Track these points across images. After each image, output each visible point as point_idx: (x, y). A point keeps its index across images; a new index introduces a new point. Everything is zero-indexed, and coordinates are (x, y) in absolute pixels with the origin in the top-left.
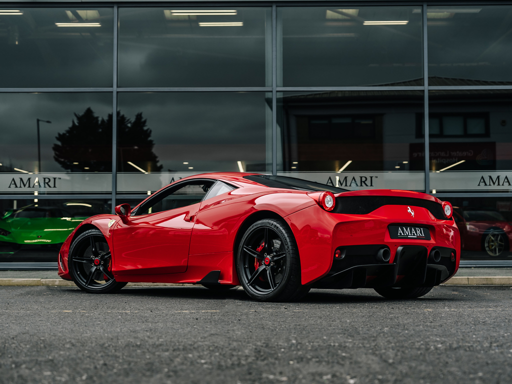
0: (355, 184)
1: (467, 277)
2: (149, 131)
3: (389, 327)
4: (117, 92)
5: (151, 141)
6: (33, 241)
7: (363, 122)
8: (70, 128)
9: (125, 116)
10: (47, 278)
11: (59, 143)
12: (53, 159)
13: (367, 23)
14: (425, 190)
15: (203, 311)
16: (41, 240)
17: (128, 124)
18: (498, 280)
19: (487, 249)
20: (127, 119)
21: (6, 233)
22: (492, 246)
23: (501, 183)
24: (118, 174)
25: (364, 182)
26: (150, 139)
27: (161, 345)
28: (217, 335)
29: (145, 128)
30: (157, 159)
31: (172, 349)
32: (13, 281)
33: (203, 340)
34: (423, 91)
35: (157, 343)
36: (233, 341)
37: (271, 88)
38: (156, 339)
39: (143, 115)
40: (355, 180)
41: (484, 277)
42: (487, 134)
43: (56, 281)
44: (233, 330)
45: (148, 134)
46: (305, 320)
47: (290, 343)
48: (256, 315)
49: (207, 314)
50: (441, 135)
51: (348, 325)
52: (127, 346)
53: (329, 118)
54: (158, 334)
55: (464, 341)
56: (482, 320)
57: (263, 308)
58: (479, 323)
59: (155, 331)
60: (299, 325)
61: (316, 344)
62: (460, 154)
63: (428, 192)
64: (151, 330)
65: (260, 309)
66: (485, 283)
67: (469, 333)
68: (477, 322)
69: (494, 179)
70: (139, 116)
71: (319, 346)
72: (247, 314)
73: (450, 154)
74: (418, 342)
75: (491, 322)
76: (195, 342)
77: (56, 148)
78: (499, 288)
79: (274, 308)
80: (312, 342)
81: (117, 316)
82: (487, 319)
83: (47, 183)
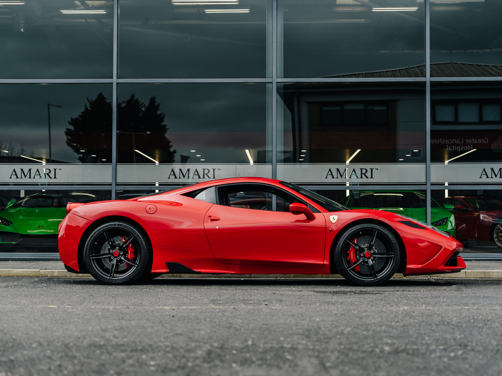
2: (162, 115)
3: (353, 327)
4: (117, 83)
5: (165, 126)
6: (35, 231)
7: (377, 108)
8: (83, 113)
9: (139, 100)
10: (46, 269)
11: (72, 128)
12: (66, 144)
13: (376, 10)
14: (426, 182)
15: (184, 307)
16: (42, 230)
17: (142, 107)
18: (496, 273)
19: (496, 240)
20: (141, 102)
21: (7, 223)
22: (501, 236)
24: (117, 166)
25: (364, 174)
26: (163, 123)
27: (122, 345)
28: (181, 334)
29: (159, 112)
30: (171, 144)
31: (131, 350)
32: (13, 272)
33: (165, 340)
34: (425, 82)
35: (120, 343)
36: (193, 341)
37: (271, 79)
38: (120, 339)
39: (156, 99)
40: (355, 172)
41: (482, 271)
43: (55, 272)
44: (200, 330)
45: (161, 118)
46: (277, 319)
47: (245, 344)
48: (232, 313)
49: (186, 311)
50: (456, 122)
51: (315, 325)
52: (90, 346)
53: (341, 104)
54: (125, 333)
55: (414, 343)
56: (449, 319)
57: (244, 304)
58: (444, 323)
59: (124, 330)
60: (266, 324)
61: (270, 345)
62: (475, 141)
63: (428, 185)
64: (121, 328)
65: (241, 306)
66: (483, 277)
67: (425, 334)
68: (442, 323)
69: (496, 171)
70: (153, 100)
71: (271, 348)
72: (224, 311)
73: (465, 142)
74: (369, 344)
75: (455, 322)
76: (155, 342)
77: (68, 132)
78: (495, 282)
79: (255, 305)
80: (267, 343)
81: (98, 312)
82: (455, 319)
83: (48, 174)
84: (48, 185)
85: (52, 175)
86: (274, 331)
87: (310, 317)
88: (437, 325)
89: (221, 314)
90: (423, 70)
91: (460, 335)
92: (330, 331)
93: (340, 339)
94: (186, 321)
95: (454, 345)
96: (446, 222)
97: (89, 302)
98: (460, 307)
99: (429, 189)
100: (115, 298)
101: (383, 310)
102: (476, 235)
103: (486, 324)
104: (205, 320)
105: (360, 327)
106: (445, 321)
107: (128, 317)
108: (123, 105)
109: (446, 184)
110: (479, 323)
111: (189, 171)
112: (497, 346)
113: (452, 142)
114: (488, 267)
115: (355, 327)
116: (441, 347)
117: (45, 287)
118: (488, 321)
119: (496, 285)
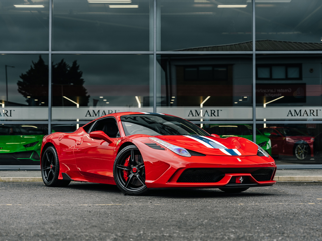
0: (207, 115)
1: (278, 176)
2: (81, 73)
4: (52, 54)
5: (82, 80)
7: (220, 69)
8: (29, 71)
9: (66, 63)
10: (5, 176)
13: (220, 6)
14: (253, 119)
15: (97, 205)
17: (68, 68)
18: (297, 178)
19: (297, 155)
20: (67, 65)
22: (300, 153)
23: (302, 115)
24: (52, 108)
25: (213, 114)
26: (81, 78)
27: (57, 235)
28: (96, 226)
29: (79, 71)
30: (86, 91)
31: (62, 239)
33: (85, 231)
34: (252, 54)
35: (55, 233)
36: (104, 232)
37: (153, 52)
38: (55, 230)
39: (77, 62)
40: (207, 112)
41: (289, 176)
42: (300, 78)
44: (108, 222)
45: (80, 74)
46: (158, 213)
47: (139, 234)
48: (129, 209)
49: (98, 207)
50: (271, 78)
51: (183, 218)
52: (35, 236)
53: (197, 66)
54: (58, 226)
55: (249, 232)
56: (270, 213)
57: (136, 202)
58: (267, 216)
59: (58, 223)
60: (152, 218)
61: (155, 234)
62: (283, 91)
63: (254, 120)
64: (55, 222)
65: (134, 203)
66: (290, 180)
67: (256, 225)
68: (266, 215)
69: (298, 112)
70: (75, 63)
71: (156, 236)
72: (123, 208)
73: (276, 91)
74: (220, 232)
75: (275, 215)
76: (79, 233)
77: (19, 84)
78: (298, 184)
79: (143, 202)
80: (153, 233)
81: (40, 209)
82: (274, 212)
83: (6, 114)
84: (6, 121)
85: (9, 114)
86: (157, 223)
87: (180, 212)
88: (264, 217)
89: (121, 210)
90: (251, 46)
91: (279, 225)
92: (194, 222)
93: (201, 229)
94: (98, 216)
95: (276, 233)
96: (266, 144)
97: (34, 201)
98: (277, 204)
99: (255, 123)
100: (51, 198)
101: (227, 206)
102: (284, 151)
103: (294, 216)
104: (111, 215)
105: (214, 219)
106: (268, 214)
107: (60, 212)
108: (56, 66)
109: (265, 120)
110: (290, 215)
111: (99, 112)
112: (303, 233)
113: (268, 91)
114: (293, 174)
115: (210, 219)
116: (268, 235)
117: (4, 189)
118: (296, 214)
119: (298, 186)
